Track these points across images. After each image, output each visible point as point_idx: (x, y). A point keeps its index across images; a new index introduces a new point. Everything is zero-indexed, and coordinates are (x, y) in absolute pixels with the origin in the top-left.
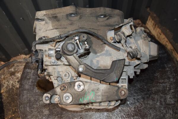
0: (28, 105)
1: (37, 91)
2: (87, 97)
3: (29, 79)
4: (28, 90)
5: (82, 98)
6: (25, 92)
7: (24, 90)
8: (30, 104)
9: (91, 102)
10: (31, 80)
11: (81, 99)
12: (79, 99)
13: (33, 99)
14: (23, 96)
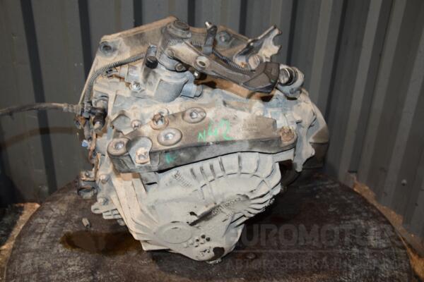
0: (34, 276)
1: (61, 251)
2: (214, 131)
3: (42, 233)
4: (37, 251)
5: (202, 132)
6: (27, 255)
7: (26, 252)
8: (39, 275)
9: (223, 140)
10: (44, 236)
11: (200, 135)
12: (197, 134)
13: (50, 265)
14: (22, 262)
